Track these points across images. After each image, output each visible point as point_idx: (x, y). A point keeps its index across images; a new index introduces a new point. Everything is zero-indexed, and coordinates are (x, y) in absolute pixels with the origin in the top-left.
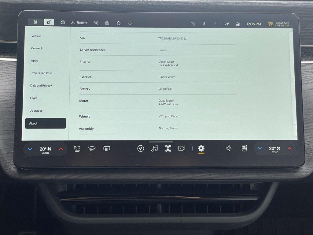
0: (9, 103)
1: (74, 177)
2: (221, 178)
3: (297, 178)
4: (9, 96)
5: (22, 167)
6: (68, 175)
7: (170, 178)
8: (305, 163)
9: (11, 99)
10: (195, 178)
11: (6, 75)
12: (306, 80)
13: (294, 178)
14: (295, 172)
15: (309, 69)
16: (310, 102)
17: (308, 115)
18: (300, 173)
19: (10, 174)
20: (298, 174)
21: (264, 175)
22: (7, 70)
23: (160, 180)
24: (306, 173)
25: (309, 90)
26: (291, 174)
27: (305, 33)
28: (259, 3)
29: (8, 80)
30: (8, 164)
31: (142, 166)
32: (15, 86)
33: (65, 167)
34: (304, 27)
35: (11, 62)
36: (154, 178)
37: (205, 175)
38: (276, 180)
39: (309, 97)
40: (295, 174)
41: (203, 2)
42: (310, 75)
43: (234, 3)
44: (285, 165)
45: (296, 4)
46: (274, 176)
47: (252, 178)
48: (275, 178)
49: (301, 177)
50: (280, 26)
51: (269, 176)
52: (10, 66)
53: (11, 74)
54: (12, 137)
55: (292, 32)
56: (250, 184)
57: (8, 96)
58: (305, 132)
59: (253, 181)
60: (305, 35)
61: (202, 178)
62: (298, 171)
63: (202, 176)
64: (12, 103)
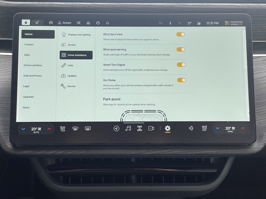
0: (6, 90)
1: (60, 152)
2: (185, 153)
3: (249, 153)
4: (7, 84)
5: (17, 144)
6: (55, 151)
7: (142, 154)
8: (256, 141)
9: (8, 87)
10: (163, 153)
11: (4, 67)
12: (257, 70)
13: (247, 153)
14: (247, 148)
15: (260, 61)
16: (261, 89)
17: (259, 100)
18: (252, 149)
19: (7, 150)
20: (250, 150)
21: (221, 151)
22: (5, 62)
23: (133, 155)
24: (257, 149)
25: (260, 78)
26: (244, 150)
27: (256, 30)
28: (217, 5)
29: (5, 71)
30: (5, 142)
31: (118, 143)
32: (11, 76)
33: (53, 144)
34: (256, 26)
35: (8, 56)
36: (128, 154)
37: (171, 150)
38: (232, 155)
39: (260, 84)
40: (248, 150)
41: (169, 5)
42: (261, 66)
43: (195, 5)
44: (239, 142)
45: (248, 6)
46: (230, 151)
47: (211, 153)
48: (231, 153)
49: (253, 152)
50: (235, 24)
51: (225, 152)
52: (7, 59)
53: (8, 66)
54: (8, 119)
55: (245, 30)
56: (210, 158)
57: (5, 84)
58: (256, 115)
59: (212, 155)
60: (256, 32)
61: (169, 153)
62: (251, 147)
63: (168, 152)
64: (8, 90)
